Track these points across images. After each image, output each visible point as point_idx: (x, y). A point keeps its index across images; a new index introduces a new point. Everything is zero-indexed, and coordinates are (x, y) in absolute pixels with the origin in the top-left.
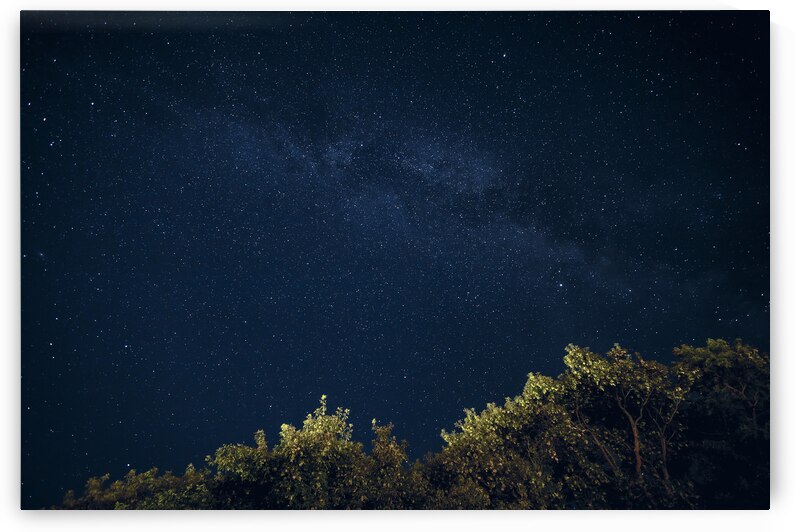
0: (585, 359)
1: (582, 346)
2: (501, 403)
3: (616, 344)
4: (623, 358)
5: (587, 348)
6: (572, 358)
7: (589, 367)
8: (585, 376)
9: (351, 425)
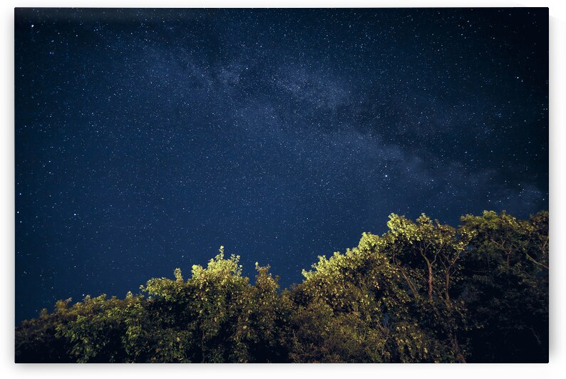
0: (401, 223)
1: (400, 215)
2: (343, 252)
4: (427, 223)
5: (404, 216)
6: (393, 222)
7: (404, 229)
8: (400, 234)
9: (241, 266)
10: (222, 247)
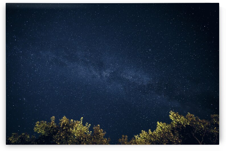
0: (177, 116)
1: (175, 112)
2: (147, 131)
3: (188, 113)
4: (192, 117)
5: (178, 113)
6: (172, 116)
7: (179, 119)
8: (178, 122)
10: (82, 118)
